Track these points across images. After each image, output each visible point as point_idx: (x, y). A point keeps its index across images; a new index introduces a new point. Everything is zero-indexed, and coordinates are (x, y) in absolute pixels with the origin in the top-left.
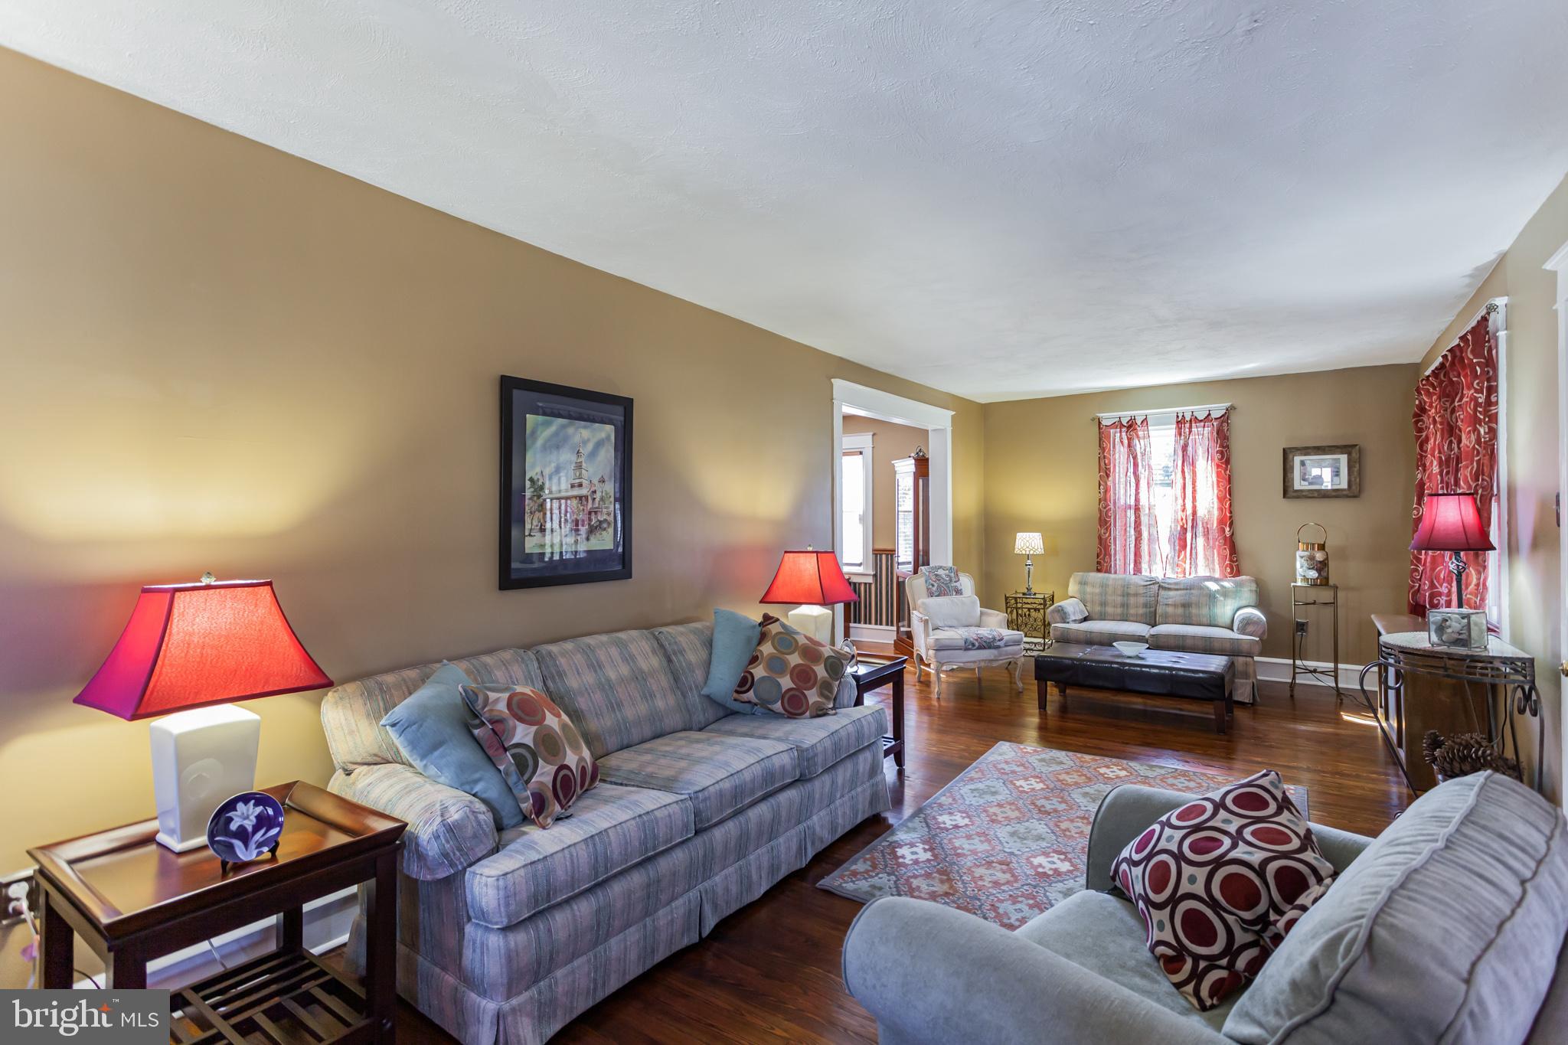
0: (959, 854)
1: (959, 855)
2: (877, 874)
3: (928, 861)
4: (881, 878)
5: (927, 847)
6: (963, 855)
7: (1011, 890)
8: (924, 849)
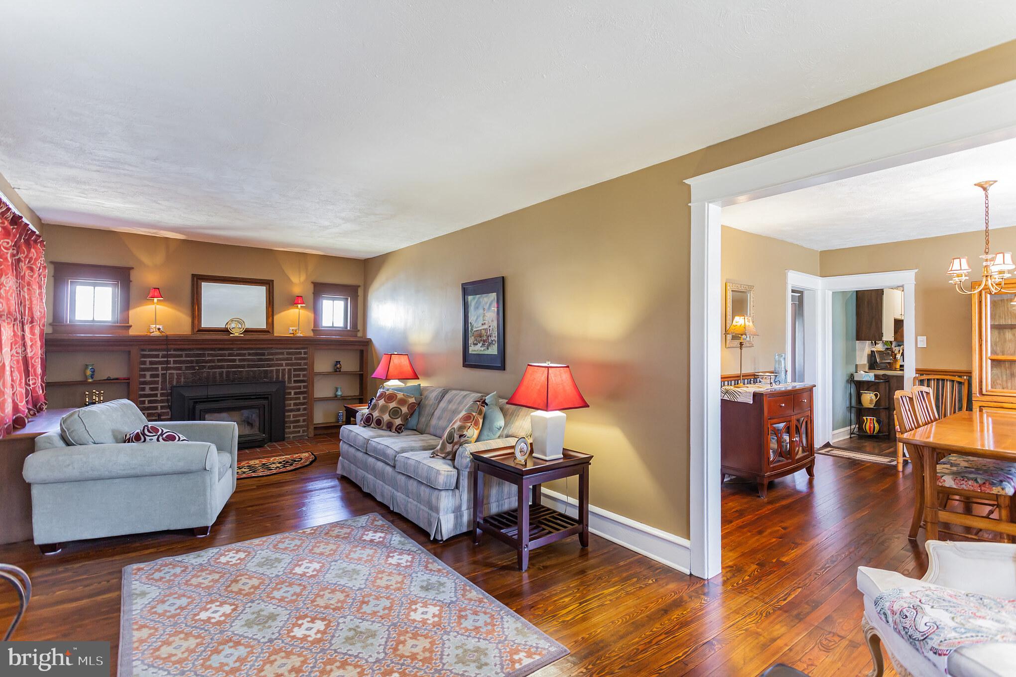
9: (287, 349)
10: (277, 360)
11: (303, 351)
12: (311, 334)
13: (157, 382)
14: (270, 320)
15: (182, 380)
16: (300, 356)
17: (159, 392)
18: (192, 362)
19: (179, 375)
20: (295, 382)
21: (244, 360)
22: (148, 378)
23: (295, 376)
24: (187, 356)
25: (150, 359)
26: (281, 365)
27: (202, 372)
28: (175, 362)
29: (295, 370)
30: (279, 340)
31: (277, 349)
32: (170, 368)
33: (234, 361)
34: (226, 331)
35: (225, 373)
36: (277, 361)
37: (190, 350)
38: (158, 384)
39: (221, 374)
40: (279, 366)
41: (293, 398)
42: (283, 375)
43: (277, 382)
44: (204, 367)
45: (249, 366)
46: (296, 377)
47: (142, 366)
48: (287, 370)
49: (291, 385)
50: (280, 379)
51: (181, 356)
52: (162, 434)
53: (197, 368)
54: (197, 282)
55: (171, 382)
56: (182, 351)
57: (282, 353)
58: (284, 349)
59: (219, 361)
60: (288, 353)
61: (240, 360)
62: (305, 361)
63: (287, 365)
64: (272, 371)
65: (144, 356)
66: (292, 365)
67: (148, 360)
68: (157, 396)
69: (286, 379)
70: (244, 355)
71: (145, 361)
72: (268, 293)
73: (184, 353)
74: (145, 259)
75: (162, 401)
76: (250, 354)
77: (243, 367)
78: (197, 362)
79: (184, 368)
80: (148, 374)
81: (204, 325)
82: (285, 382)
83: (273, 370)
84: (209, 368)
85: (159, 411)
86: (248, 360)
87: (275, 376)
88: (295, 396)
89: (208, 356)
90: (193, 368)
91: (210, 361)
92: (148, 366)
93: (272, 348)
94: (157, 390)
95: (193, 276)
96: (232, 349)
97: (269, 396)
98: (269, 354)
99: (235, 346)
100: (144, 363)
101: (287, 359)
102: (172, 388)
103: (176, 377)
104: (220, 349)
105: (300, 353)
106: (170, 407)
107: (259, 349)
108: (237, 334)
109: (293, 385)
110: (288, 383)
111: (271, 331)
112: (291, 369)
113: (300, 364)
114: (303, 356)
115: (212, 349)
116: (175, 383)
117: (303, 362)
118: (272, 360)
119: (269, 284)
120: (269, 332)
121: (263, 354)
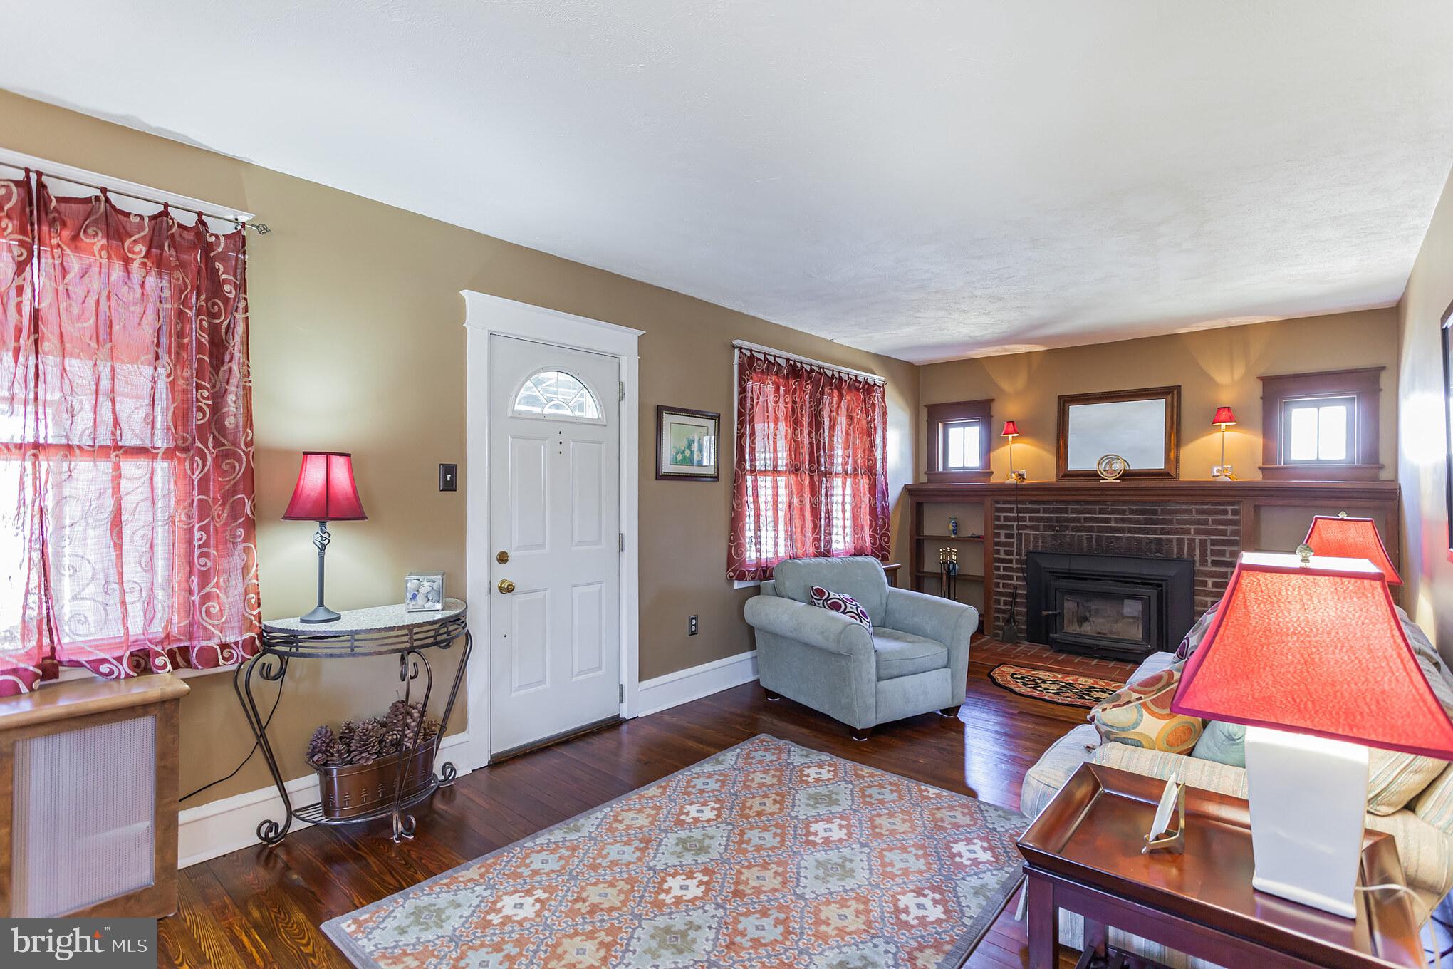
0: (921, 849)
1: (923, 847)
2: (1006, 831)
3: (956, 842)
4: (1002, 826)
5: (958, 859)
6: (916, 846)
7: (881, 809)
8: (961, 857)
9: (1196, 503)
10: (1179, 522)
11: (1229, 508)
12: (1258, 477)
13: (1011, 545)
14: (1172, 455)
15: (1040, 544)
16: (1225, 517)
17: (1014, 557)
18: (1049, 519)
19: (1036, 537)
20: (1215, 563)
21: (1123, 520)
22: (1003, 539)
23: (1214, 553)
24: (1045, 511)
25: (1005, 514)
26: (1188, 532)
27: (1065, 535)
28: (1032, 519)
29: (1214, 542)
30: (1187, 488)
31: (1179, 503)
32: (1025, 527)
33: (1108, 520)
34: (1094, 475)
35: (1094, 540)
36: (1179, 524)
37: (1050, 502)
38: (1013, 547)
39: (1089, 539)
40: (1182, 534)
41: (1211, 592)
42: (1192, 550)
43: (1180, 560)
44: (1067, 527)
45: (1131, 530)
46: (1217, 556)
47: (997, 523)
48: (1197, 541)
49: (1206, 569)
50: (1186, 556)
51: (1037, 511)
52: (827, 600)
53: (1058, 528)
54: (1064, 405)
55: (1027, 545)
56: (1039, 504)
57: (1189, 512)
58: (1192, 503)
59: (1086, 519)
60: (1200, 512)
61: (1117, 520)
62: (1236, 527)
63: (1198, 532)
64: (1170, 541)
65: (999, 510)
66: (1207, 532)
67: (1003, 515)
68: (1012, 563)
69: (1197, 557)
70: (1123, 512)
71: (999, 516)
72: (1169, 410)
73: (1041, 507)
74: (1006, 386)
75: (1017, 570)
76: (1132, 512)
77: (1122, 531)
78: (1058, 520)
79: (1041, 528)
80: (1003, 532)
81: (1072, 466)
82: (1194, 561)
83: (1172, 539)
84: (1074, 529)
85: (1015, 582)
86: (1130, 521)
87: (1175, 550)
88: (1214, 590)
89: (1072, 513)
90: (1052, 528)
91: (1074, 520)
92: (1002, 523)
93: (1169, 501)
94: (1013, 555)
95: (1060, 398)
96: (1104, 503)
97: (1164, 583)
98: (1164, 512)
99: (1109, 498)
100: (998, 518)
101: (1199, 522)
102: (1029, 553)
103: (1032, 539)
104: (1088, 503)
105: (1225, 512)
106: (1025, 579)
107: (1145, 502)
108: (1110, 480)
109: (1210, 568)
110: (1201, 565)
111: (1173, 473)
112: (1206, 540)
113: (1224, 533)
114: (1229, 517)
115: (1078, 502)
116: (1031, 548)
117: (1230, 528)
118: (1170, 522)
119: (1171, 394)
120: (1169, 474)
121: (1155, 512)
